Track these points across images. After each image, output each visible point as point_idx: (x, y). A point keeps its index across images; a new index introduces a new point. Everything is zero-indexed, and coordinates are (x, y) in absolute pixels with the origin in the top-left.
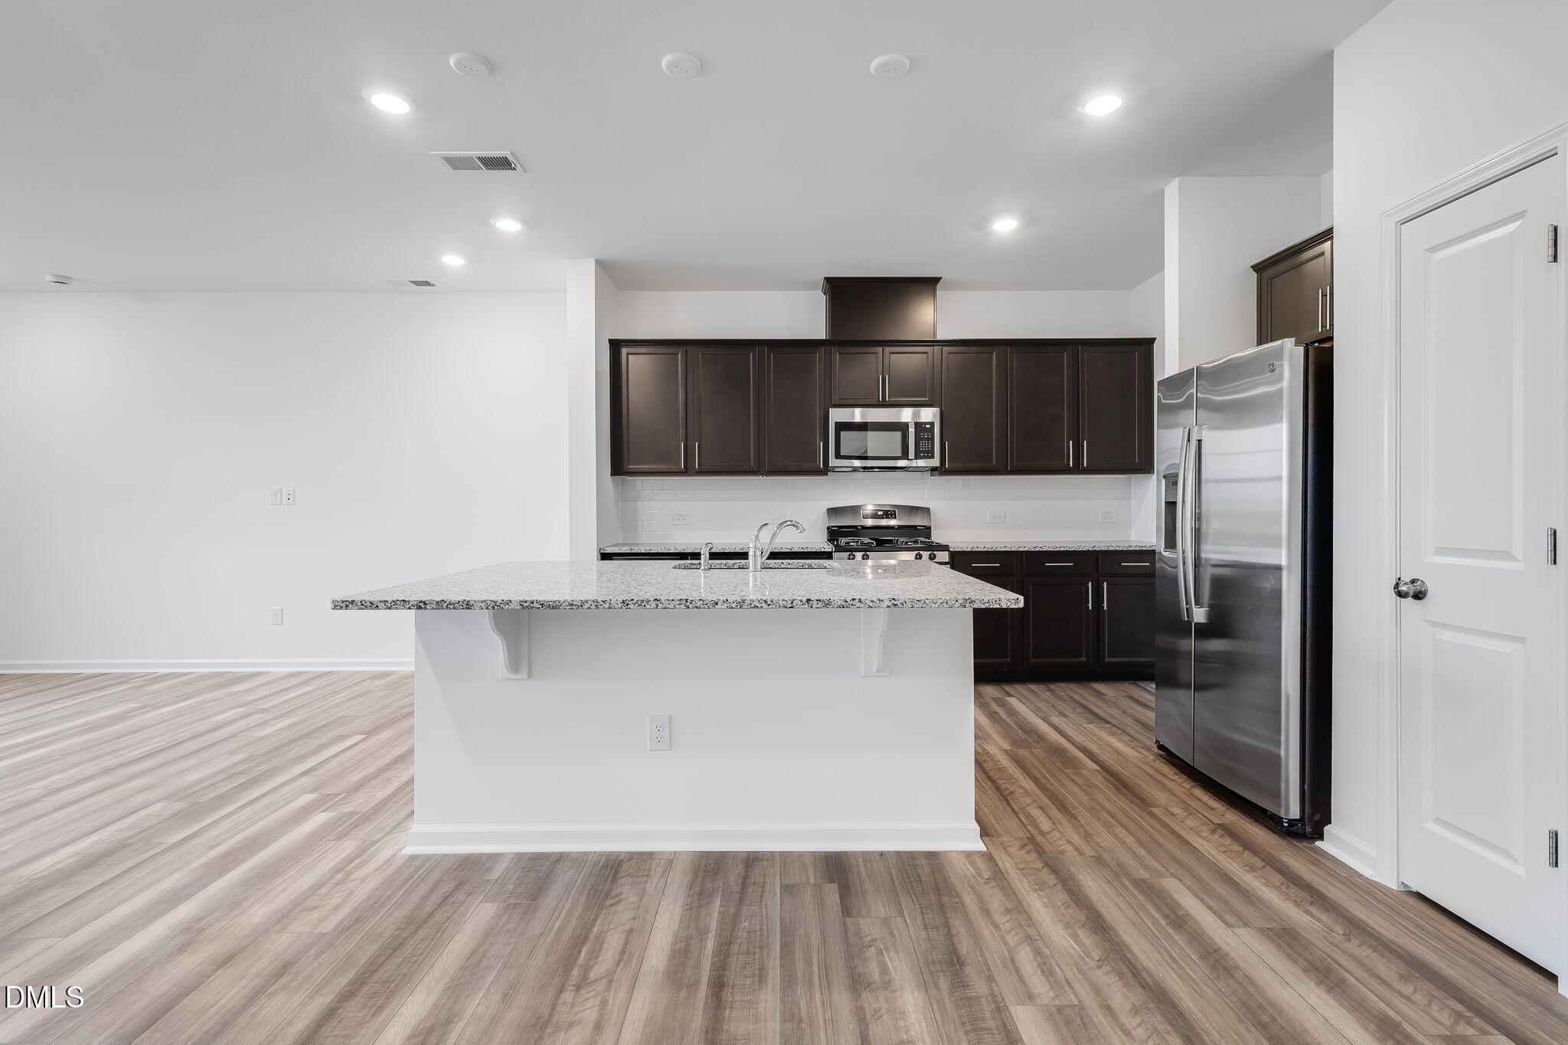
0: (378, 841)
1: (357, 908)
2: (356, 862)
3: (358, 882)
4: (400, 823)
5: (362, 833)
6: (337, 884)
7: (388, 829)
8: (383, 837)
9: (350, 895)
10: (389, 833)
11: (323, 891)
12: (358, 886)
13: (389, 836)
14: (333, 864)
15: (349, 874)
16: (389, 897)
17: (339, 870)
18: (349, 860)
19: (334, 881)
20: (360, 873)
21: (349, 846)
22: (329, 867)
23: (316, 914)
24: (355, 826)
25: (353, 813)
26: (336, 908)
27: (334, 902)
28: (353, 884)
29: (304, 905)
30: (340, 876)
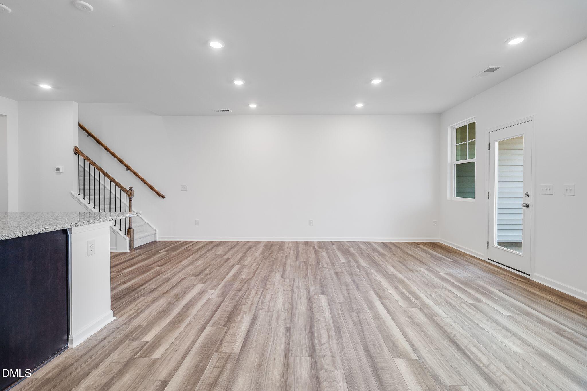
0: (123, 325)
1: (134, 302)
2: (133, 316)
3: (134, 309)
4: (111, 333)
5: (130, 328)
6: (140, 308)
7: (118, 330)
8: (121, 326)
9: (136, 305)
10: (118, 328)
11: (144, 307)
12: (133, 308)
13: (118, 326)
14: (142, 315)
15: (136, 312)
16: (124, 305)
17: (140, 313)
18: (136, 316)
19: (141, 310)
20: (132, 312)
21: (136, 322)
22: (143, 314)
23: (146, 301)
24: (132, 332)
25: (133, 340)
26: (140, 302)
27: (140, 304)
28: (135, 308)
29: (149, 303)
30: (139, 311)
